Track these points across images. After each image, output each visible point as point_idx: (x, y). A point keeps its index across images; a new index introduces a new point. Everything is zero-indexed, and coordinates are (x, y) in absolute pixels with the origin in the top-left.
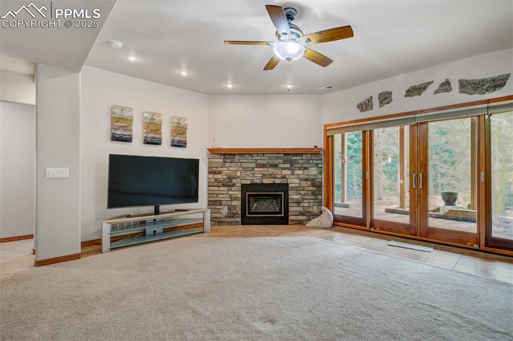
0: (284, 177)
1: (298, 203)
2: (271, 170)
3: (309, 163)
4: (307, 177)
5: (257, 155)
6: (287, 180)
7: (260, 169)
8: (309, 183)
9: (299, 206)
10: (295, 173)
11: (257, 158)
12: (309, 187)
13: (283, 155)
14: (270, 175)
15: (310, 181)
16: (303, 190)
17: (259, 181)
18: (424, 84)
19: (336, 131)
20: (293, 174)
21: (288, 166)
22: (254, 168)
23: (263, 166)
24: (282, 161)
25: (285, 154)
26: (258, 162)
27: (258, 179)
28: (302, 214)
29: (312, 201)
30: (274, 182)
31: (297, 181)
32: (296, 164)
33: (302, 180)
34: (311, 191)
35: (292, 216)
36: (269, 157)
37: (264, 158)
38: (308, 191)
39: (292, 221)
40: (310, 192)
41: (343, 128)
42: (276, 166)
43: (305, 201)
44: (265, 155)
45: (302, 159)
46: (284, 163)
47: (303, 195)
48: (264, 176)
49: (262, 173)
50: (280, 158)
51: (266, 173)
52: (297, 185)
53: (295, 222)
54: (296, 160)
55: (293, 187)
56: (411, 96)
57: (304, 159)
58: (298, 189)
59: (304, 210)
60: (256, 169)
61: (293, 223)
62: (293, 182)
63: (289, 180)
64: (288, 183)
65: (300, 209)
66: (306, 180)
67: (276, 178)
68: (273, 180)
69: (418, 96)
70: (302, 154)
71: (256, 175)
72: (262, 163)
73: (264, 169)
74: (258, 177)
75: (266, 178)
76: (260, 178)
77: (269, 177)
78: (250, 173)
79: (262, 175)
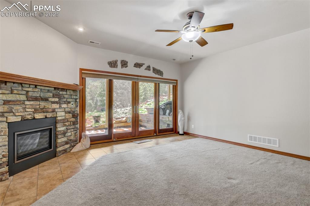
0: (54, 111)
1: (64, 133)
2: (43, 104)
3: (72, 98)
4: (70, 110)
5: (28, 86)
6: (56, 114)
7: (32, 103)
8: (71, 115)
9: (65, 136)
10: (62, 107)
11: (29, 89)
12: (71, 118)
13: (53, 89)
14: (42, 109)
15: (71, 113)
16: (68, 121)
17: (30, 116)
18: (142, 64)
19: (89, 75)
20: (60, 107)
21: (57, 100)
22: (24, 101)
23: (36, 99)
24: (51, 94)
25: (55, 88)
26: (30, 94)
27: (30, 114)
28: (67, 143)
29: (72, 130)
30: (46, 116)
31: (63, 114)
32: (63, 99)
33: (67, 113)
34: (72, 121)
35: (60, 147)
36: (41, 89)
37: (37, 90)
38: (71, 122)
39: (60, 152)
40: (72, 123)
41: (97, 74)
42: (46, 100)
43: (69, 131)
44: (38, 87)
45: (67, 94)
46: (53, 97)
47: (67, 126)
48: (36, 111)
49: (34, 107)
50: (51, 92)
51: (38, 107)
52: (63, 118)
53: (62, 152)
54: (63, 94)
55: (61, 120)
56: (136, 67)
57: (68, 94)
58: (64, 121)
59: (68, 139)
60: (27, 103)
61: (61, 154)
62: (61, 115)
63: (58, 113)
64: (57, 116)
65: (65, 139)
66: (69, 112)
67: (48, 112)
68: (45, 114)
69: (139, 68)
70: (67, 89)
71: (27, 110)
72: (33, 95)
73: (36, 103)
74: (29, 113)
75: (38, 113)
76: (31, 113)
77: (40, 112)
78: (21, 107)
79: (33, 110)
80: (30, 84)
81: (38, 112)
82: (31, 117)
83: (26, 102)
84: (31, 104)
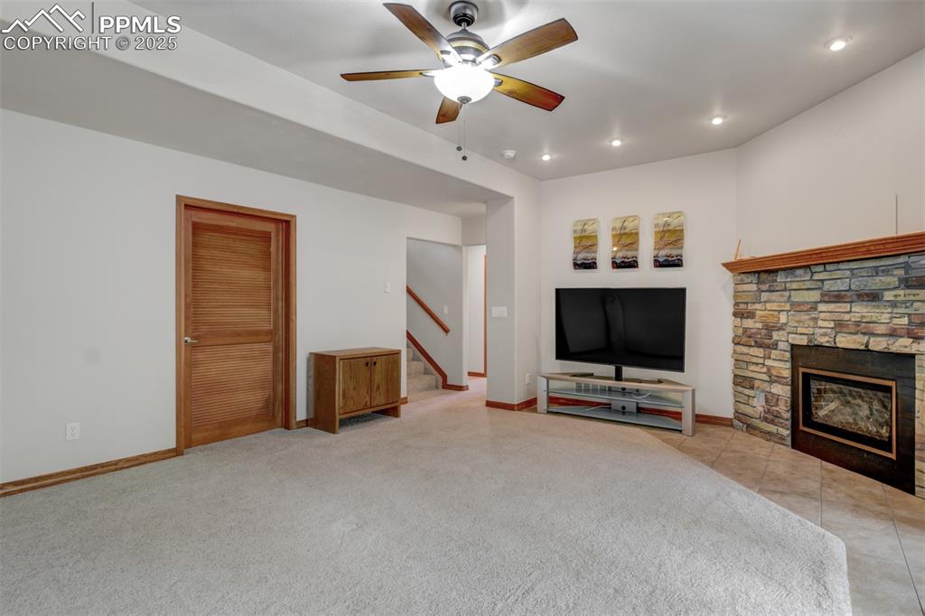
2: (859, 311)
5: (821, 268)
7: (832, 307)
11: (825, 276)
14: (858, 324)
17: (827, 339)
22: (816, 303)
23: (838, 297)
26: (827, 286)
27: (825, 335)
30: (867, 345)
36: (851, 270)
37: (840, 274)
42: (874, 297)
48: (840, 326)
49: (835, 316)
51: (847, 317)
60: (822, 307)
67: (874, 334)
68: (865, 339)
71: (820, 323)
72: (832, 289)
73: (840, 307)
74: (824, 330)
75: (846, 333)
76: (830, 330)
77: (853, 331)
78: (807, 317)
79: (832, 325)
80: (824, 264)
81: (845, 330)
82: (828, 342)
83: (819, 305)
84: (830, 310)
